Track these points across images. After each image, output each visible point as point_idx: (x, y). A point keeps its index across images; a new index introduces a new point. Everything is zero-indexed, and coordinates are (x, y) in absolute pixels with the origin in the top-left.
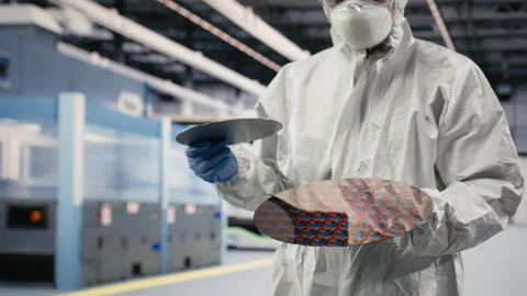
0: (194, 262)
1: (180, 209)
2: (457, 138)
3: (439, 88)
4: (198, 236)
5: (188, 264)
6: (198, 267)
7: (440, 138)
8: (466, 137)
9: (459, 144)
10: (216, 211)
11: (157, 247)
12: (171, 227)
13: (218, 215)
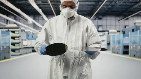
0: (6, 58)
1: (3, 47)
2: (91, 36)
3: (88, 26)
4: (6, 52)
5: (5, 58)
6: (7, 59)
7: (87, 36)
8: (92, 36)
9: (91, 37)
10: (9, 47)
12: (2, 51)
13: (9, 48)
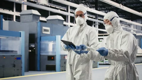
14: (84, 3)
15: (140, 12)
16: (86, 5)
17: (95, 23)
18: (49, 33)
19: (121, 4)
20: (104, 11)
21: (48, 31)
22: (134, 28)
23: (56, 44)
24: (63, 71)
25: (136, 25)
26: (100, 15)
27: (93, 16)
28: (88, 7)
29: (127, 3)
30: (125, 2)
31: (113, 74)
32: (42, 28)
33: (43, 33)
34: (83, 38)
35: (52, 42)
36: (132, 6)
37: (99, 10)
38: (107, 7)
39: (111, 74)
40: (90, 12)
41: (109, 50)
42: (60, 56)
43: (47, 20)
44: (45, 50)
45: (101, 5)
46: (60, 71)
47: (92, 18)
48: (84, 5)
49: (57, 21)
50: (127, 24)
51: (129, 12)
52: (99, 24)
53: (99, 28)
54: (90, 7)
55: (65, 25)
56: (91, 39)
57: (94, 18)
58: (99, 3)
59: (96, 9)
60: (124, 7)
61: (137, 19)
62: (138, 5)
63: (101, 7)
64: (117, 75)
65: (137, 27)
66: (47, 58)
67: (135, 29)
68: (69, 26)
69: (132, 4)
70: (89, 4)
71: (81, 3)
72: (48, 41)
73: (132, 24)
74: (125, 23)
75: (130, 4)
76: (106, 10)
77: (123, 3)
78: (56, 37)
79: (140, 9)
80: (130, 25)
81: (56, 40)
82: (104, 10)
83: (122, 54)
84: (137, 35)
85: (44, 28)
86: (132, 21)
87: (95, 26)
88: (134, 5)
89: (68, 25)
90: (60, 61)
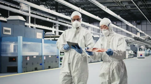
1: (47, 56)
4: (52, 62)
5: (49, 68)
6: (52, 68)
10: (57, 56)
11: (41, 64)
12: (45, 60)
14: (45, 4)
15: (97, 16)
16: (47, 6)
17: (55, 24)
18: (10, 34)
19: (80, 8)
20: (64, 14)
21: (10, 32)
22: (91, 30)
23: (17, 45)
24: (24, 72)
25: (93, 28)
26: (60, 17)
27: (54, 17)
28: (49, 9)
29: (85, 7)
30: (84, 6)
31: (110, 69)
32: (3, 28)
33: (4, 33)
34: (81, 40)
35: (14, 42)
36: (90, 10)
37: (59, 12)
38: (67, 10)
39: (108, 69)
40: (51, 14)
41: (114, 51)
42: (22, 57)
43: (8, 20)
44: (6, 51)
45: (61, 7)
46: (22, 72)
47: (52, 19)
48: (45, 6)
49: (19, 21)
50: (85, 26)
51: (87, 16)
52: (59, 26)
53: (59, 29)
54: (51, 9)
55: (26, 26)
56: (87, 39)
57: (55, 20)
58: (60, 5)
59: (57, 11)
60: (83, 10)
61: (94, 23)
62: (95, 9)
63: (61, 9)
64: (114, 69)
65: (94, 29)
66: (8, 59)
67: (93, 32)
68: (30, 27)
69: (90, 8)
70: (49, 6)
71: (41, 4)
72: (9, 42)
73: (89, 26)
74: (84, 26)
75: (88, 8)
76: (66, 12)
77: (82, 6)
78: (17, 38)
79: (96, 13)
80: (87, 27)
81: (17, 41)
82: (64, 12)
83: (122, 54)
84: (94, 37)
85: (5, 28)
86: (90, 23)
87: (55, 28)
88: (91, 9)
89: (28, 26)
90: (22, 62)
